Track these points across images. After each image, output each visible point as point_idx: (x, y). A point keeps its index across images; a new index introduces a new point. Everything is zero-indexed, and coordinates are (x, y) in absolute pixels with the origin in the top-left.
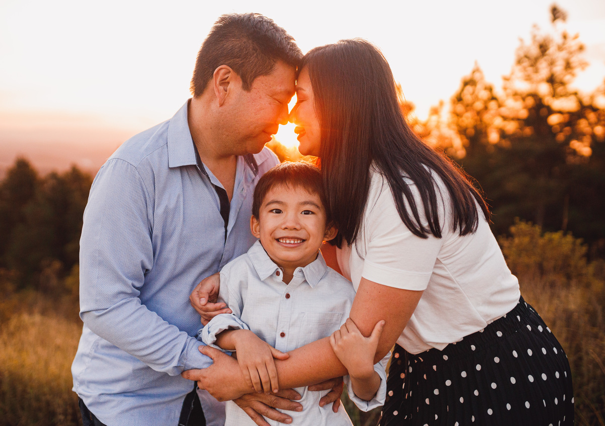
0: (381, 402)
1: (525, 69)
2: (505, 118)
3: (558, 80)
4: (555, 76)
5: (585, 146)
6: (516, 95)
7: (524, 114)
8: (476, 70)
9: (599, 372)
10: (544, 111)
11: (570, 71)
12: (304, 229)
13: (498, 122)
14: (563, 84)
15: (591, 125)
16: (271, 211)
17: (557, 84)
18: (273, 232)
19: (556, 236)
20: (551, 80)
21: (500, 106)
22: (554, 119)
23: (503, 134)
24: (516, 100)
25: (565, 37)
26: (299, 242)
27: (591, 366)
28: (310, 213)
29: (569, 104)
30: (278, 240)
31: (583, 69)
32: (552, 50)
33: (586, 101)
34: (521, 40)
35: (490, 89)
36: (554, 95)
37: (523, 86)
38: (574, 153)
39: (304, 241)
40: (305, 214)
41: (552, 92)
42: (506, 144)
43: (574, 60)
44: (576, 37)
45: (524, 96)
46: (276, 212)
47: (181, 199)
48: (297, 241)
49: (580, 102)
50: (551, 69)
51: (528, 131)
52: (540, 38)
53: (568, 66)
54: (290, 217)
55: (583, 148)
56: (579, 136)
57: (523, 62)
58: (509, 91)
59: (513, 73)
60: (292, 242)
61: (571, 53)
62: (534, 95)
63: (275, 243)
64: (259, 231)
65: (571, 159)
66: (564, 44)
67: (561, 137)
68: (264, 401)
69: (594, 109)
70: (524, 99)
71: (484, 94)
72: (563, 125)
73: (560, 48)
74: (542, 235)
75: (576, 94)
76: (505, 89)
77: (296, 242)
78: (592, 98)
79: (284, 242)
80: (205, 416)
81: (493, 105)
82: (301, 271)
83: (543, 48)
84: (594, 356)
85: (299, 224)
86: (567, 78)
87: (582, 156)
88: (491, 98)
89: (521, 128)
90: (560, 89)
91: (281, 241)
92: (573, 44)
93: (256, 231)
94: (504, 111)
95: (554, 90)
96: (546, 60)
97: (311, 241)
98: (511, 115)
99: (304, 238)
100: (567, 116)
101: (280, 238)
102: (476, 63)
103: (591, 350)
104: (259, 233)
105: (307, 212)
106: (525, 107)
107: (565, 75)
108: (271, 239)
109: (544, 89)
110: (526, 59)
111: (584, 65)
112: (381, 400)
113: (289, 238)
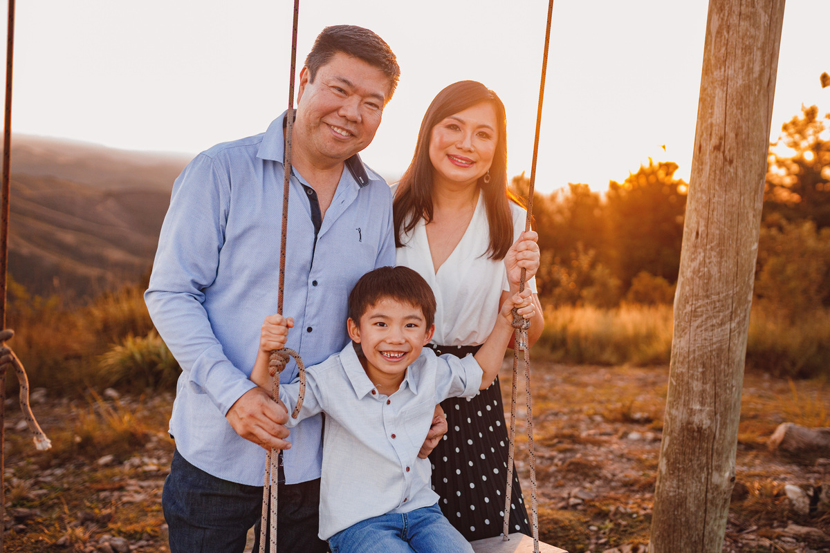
1: (791, 135)
6: (780, 162)
12: (409, 343)
16: (376, 324)
18: (376, 346)
26: (402, 354)
28: (413, 326)
30: (381, 352)
32: (820, 117)
39: (405, 353)
40: (408, 327)
46: (381, 326)
54: (395, 331)
57: (789, 129)
62: (800, 162)
63: (378, 355)
79: (388, 355)
83: (811, 114)
91: (385, 354)
99: (407, 351)
101: (384, 351)
105: (410, 326)
106: (790, 175)
108: (375, 351)
110: (793, 126)
113: (394, 352)
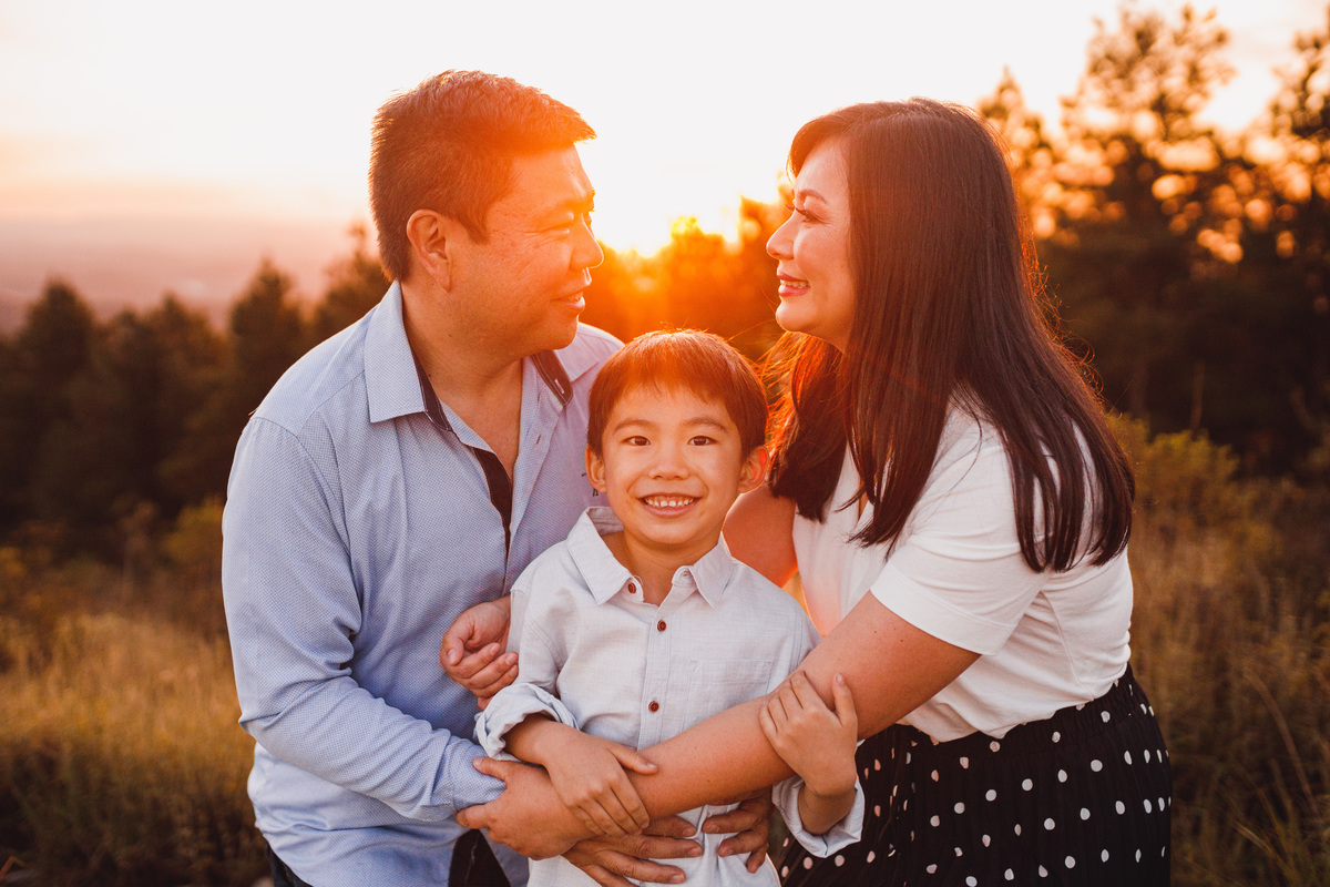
0: (853, 835)
1: (1107, 83)
2: (1066, 186)
3: (1173, 105)
4: (1167, 98)
5: (1228, 241)
6: (1088, 137)
7: (1104, 175)
8: (1007, 86)
9: (1261, 711)
10: (1144, 171)
11: (1198, 86)
12: (697, 476)
13: (1053, 193)
14: (1183, 112)
15: (1242, 198)
16: (627, 441)
17: (1171, 115)
18: (631, 486)
19: (1177, 441)
20: (1161, 106)
21: (1056, 160)
22: (1166, 187)
23: (1062, 218)
24: (1089, 148)
25: (1187, 15)
26: (686, 502)
27: (1246, 700)
28: (707, 441)
29: (1195, 156)
30: (643, 500)
31: (1225, 81)
32: (1162, 42)
33: (1231, 148)
34: (1099, 23)
35: (1035, 125)
36: (1167, 137)
37: (1103, 119)
38: (1207, 255)
39: (696, 499)
40: (697, 443)
41: (1162, 130)
42: (1068, 238)
43: (1208, 62)
44: (1211, 16)
45: (1105, 139)
46: (638, 443)
47: (401, 486)
48: (683, 500)
49: (1219, 150)
50: (1160, 83)
51: (1113, 210)
52: (1137, 20)
53: (1194, 75)
54: (666, 453)
55: (1225, 245)
56: (1215, 220)
57: (1102, 70)
58: (1074, 129)
59: (1081, 92)
60: (673, 504)
61: (1201, 49)
62: (1126, 138)
63: (638, 506)
64: (604, 479)
65: (1200, 269)
66: (1185, 30)
67: (1180, 223)
68: (621, 849)
69: (1247, 165)
70: (1104, 146)
71: (1023, 137)
72: (1184, 198)
73: (1179, 40)
74: (1150, 440)
75: (1209, 134)
76: (1066, 124)
77: (680, 503)
78: (1243, 141)
79: (657, 504)
80: (508, 874)
81: (1041, 157)
82: (688, 573)
83: (1144, 38)
84: (1250, 678)
85: (685, 467)
86: (1193, 101)
87: (1222, 262)
88: (1037, 144)
89: (1099, 206)
90: (1178, 125)
91: (650, 502)
92: (1203, 30)
93: (597, 478)
94: (1064, 170)
95: (1167, 126)
96: (1148, 65)
97: (710, 500)
98: (1080, 179)
99: (697, 494)
100: (1191, 180)
101: (648, 497)
102: (1006, 70)
103: (1246, 668)
104: (603, 482)
105: (700, 441)
106: (1108, 163)
107: (1188, 96)
108: (629, 499)
109: (1145, 125)
110: (1109, 63)
111: (1226, 73)
112: (854, 832)
113: (665, 495)
